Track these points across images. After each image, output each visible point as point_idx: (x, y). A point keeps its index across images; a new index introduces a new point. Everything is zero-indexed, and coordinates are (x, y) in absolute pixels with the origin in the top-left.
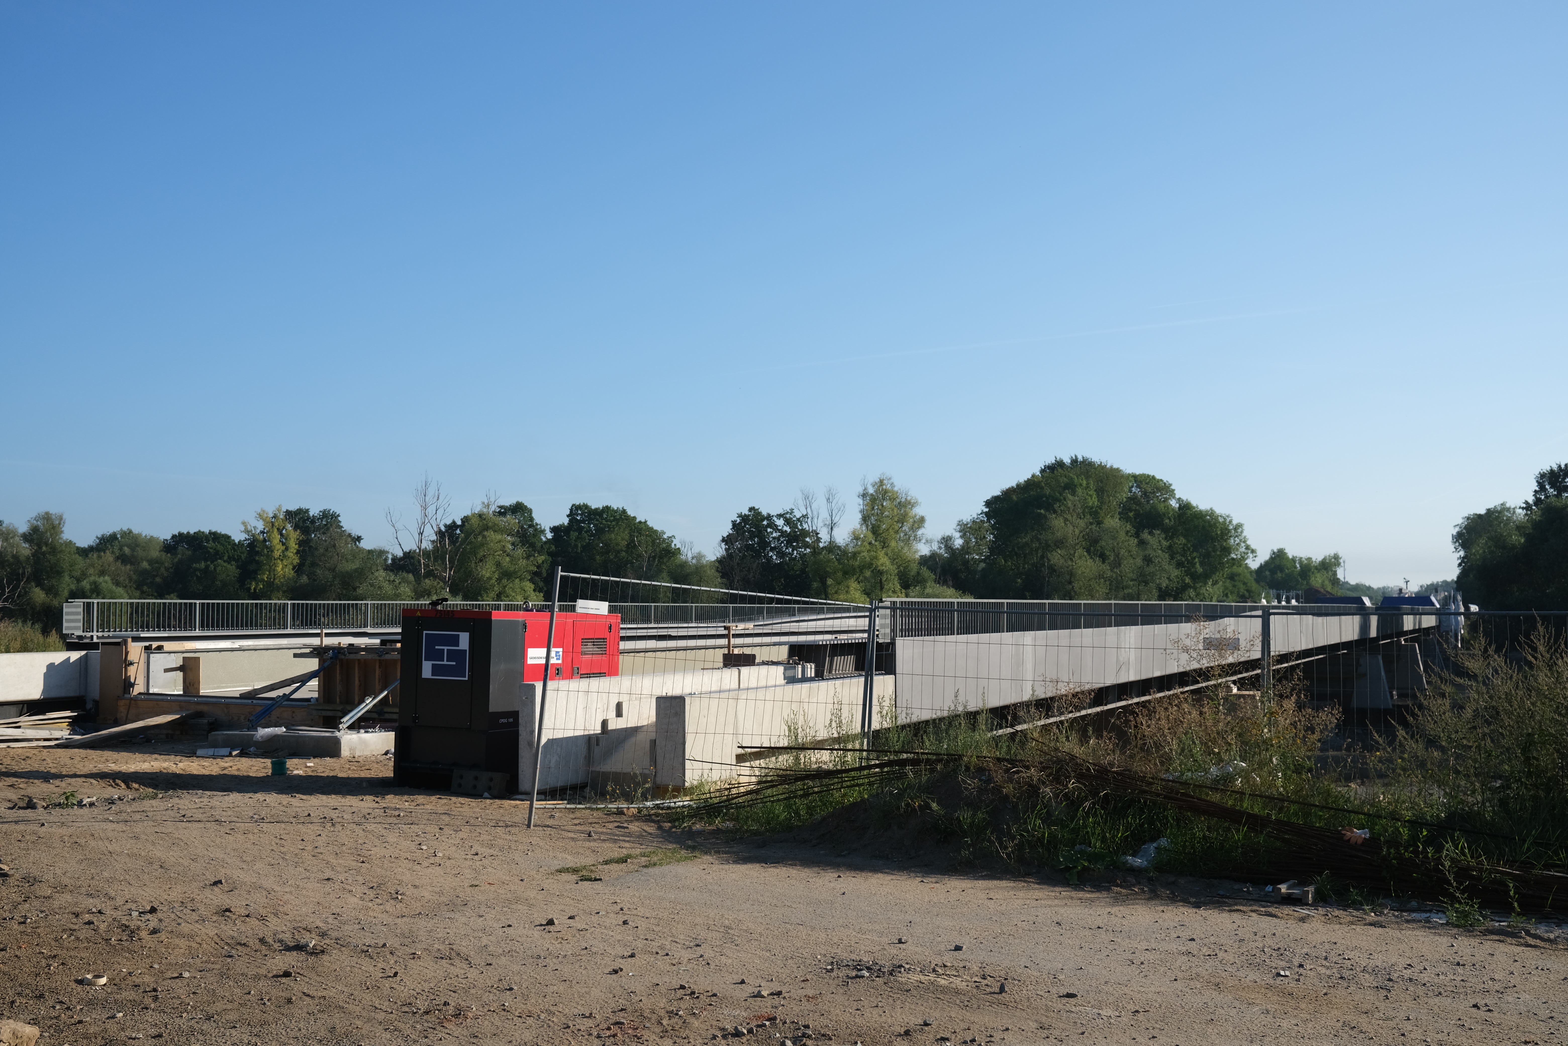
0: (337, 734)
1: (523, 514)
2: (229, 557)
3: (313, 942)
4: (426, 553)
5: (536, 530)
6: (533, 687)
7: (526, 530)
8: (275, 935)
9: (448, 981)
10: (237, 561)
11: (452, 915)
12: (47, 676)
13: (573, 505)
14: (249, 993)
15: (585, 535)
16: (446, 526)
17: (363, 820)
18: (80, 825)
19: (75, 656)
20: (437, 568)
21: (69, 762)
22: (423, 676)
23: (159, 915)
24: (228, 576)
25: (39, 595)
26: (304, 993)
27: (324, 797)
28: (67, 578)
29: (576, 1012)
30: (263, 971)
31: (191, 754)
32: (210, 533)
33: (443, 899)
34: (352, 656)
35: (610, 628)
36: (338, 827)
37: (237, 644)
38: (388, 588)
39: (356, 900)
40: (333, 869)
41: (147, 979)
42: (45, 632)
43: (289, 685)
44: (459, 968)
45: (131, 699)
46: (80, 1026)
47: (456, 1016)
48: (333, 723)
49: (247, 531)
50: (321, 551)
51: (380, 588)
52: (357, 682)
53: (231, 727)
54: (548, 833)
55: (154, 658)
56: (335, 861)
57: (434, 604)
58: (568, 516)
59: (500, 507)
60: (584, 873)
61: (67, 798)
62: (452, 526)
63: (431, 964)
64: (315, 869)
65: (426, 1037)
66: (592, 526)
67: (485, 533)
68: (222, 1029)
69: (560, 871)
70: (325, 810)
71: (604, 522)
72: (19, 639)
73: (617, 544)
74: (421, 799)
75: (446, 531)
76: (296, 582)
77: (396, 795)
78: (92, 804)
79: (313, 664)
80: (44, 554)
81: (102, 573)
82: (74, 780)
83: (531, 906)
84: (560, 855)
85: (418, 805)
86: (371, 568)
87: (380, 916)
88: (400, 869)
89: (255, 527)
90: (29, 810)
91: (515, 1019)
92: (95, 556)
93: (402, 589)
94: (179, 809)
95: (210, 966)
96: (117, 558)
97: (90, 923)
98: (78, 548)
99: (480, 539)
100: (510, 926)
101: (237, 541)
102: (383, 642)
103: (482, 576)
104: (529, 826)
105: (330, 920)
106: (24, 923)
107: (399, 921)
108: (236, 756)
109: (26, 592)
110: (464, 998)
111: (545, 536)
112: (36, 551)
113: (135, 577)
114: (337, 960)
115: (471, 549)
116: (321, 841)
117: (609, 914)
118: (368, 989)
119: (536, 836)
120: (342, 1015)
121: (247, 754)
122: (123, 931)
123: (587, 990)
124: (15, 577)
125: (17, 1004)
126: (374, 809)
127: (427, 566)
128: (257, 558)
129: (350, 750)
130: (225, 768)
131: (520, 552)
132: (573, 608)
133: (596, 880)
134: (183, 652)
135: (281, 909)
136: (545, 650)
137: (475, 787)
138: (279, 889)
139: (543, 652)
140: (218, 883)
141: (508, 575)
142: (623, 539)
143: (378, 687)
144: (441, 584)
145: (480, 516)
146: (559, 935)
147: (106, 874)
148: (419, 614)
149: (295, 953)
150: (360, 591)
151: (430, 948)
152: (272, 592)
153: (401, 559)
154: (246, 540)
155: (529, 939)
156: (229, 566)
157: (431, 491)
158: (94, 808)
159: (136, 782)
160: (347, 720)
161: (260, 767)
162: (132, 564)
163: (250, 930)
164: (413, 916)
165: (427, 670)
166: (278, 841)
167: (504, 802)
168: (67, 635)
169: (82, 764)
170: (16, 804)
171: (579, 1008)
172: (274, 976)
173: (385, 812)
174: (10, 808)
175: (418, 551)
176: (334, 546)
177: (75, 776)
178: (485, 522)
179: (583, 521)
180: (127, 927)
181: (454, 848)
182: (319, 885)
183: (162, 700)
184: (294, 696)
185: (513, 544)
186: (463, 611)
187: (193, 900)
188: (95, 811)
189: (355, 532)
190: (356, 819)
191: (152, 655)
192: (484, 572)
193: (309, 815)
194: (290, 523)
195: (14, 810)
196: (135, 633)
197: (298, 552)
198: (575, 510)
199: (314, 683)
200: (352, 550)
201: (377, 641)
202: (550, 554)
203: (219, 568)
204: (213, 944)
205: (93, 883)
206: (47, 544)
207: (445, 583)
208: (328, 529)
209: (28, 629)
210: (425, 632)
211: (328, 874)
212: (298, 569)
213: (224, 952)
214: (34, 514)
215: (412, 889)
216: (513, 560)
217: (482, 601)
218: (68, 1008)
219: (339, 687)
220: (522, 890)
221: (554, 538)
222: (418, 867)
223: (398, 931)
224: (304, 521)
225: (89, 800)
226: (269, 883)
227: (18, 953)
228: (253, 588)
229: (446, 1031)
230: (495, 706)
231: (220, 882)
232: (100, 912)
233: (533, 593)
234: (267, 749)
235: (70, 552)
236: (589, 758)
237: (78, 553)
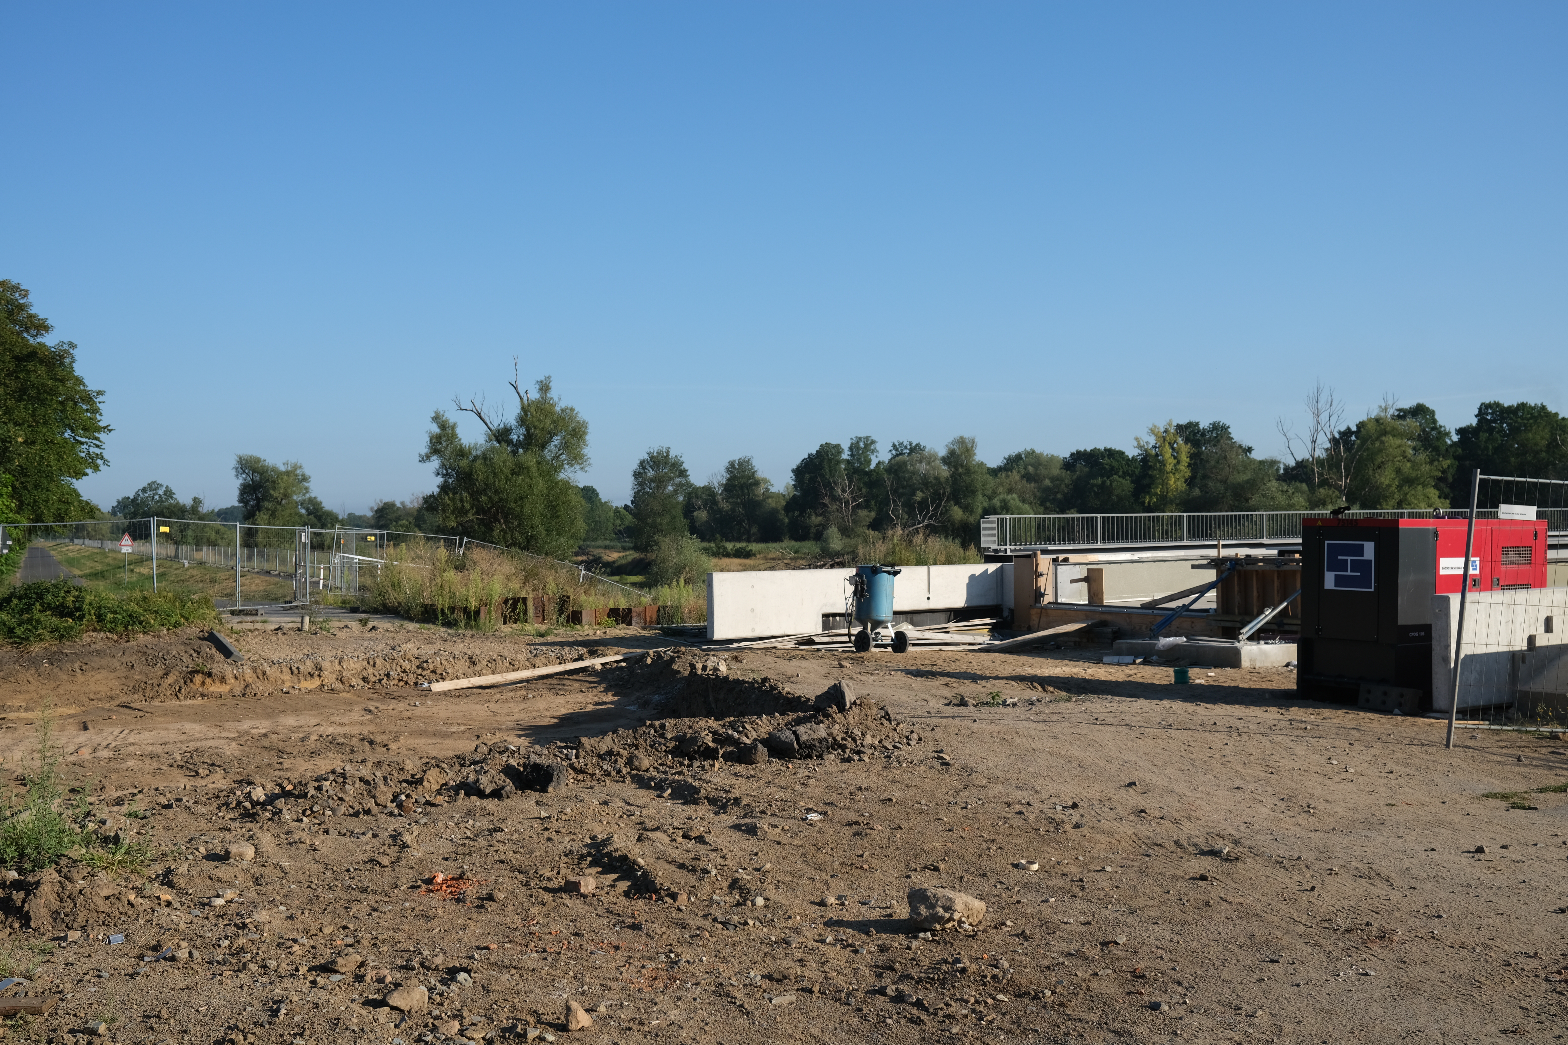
0: (1237, 645)
1: (1425, 416)
2: (1123, 472)
3: (1227, 849)
4: (1320, 462)
5: (1440, 432)
6: (1447, 599)
7: (1428, 433)
8: (1189, 838)
9: (1369, 900)
10: (1131, 476)
11: (1369, 833)
12: (969, 586)
13: (1482, 404)
14: (1168, 892)
15: (1498, 435)
16: (1340, 433)
17: (1269, 731)
18: (1006, 722)
19: (992, 567)
20: (1332, 476)
21: (991, 665)
22: (1326, 587)
23: (1081, 810)
24: (1123, 490)
25: (957, 513)
26: (1221, 898)
27: (1228, 707)
28: (980, 497)
29: (1517, 949)
30: (1180, 873)
31: (1098, 661)
32: (1106, 450)
33: (1357, 816)
34: (1250, 567)
35: (1536, 535)
36: (1245, 737)
37: (1137, 556)
38: (1281, 499)
39: (1266, 811)
40: (1242, 779)
41: (1074, 869)
42: (965, 546)
43: (1188, 596)
44: (1379, 889)
45: (1042, 608)
46: (1018, 906)
47: (1381, 938)
48: (1232, 633)
49: (1140, 447)
50: (1213, 463)
51: (1273, 498)
52: (1255, 593)
53: (1133, 636)
54: (1470, 754)
55: (1062, 569)
56: (1243, 771)
57: (1335, 512)
58: (1476, 416)
59: (1400, 410)
60: (1515, 800)
61: (993, 698)
62: (1348, 433)
63: (1350, 881)
64: (1224, 777)
65: (1350, 956)
66: (1505, 425)
67: (1384, 438)
68: (1145, 924)
69: (1487, 796)
70: (1230, 719)
71: (1519, 420)
72: (944, 553)
73: (1536, 444)
74: (1327, 712)
75: (1341, 438)
76: (1188, 495)
77: (1300, 707)
78: (1014, 705)
79: (1211, 575)
80: (960, 475)
81: (1010, 491)
82: (997, 681)
83: (1456, 830)
84: (1486, 779)
85: (1324, 718)
86: (1263, 479)
87: (1292, 828)
88: (1310, 783)
89: (1147, 443)
90: (962, 707)
91: (1446, 948)
92: (1004, 475)
93: (1296, 499)
94: (1092, 712)
95: (1129, 862)
96: (1023, 477)
97: (1020, 813)
98: (988, 469)
99: (1377, 444)
100: (1433, 850)
101: (1130, 457)
102: (1281, 553)
103: (1381, 483)
104: (1447, 746)
105: (1242, 828)
106: (966, 808)
107: (1312, 835)
108: (1140, 664)
109: (947, 510)
110: (1388, 920)
111: (1450, 439)
112: (954, 472)
113: (1038, 494)
114: (1250, 868)
115: (1368, 455)
116: (1228, 750)
117: (1549, 848)
118: (1285, 900)
119: (1456, 757)
120: (1261, 924)
121: (1150, 662)
122: (1050, 823)
123: (1529, 927)
124: (937, 497)
125: (966, 880)
126: (1279, 720)
127: (1320, 475)
128: (1150, 473)
129: (1251, 660)
130: (1130, 676)
131: (1422, 456)
132: (1495, 515)
133: (1530, 808)
134: (1087, 564)
135: (1193, 813)
136: (1463, 559)
137: (1384, 702)
138: (1190, 794)
139: (1461, 561)
140: (1132, 784)
141: (1409, 481)
142: (1542, 438)
143: (1277, 598)
144: (1337, 493)
145: (1377, 420)
146: (1490, 864)
147: (1031, 769)
148: (1320, 523)
149: (1209, 858)
150: (1252, 502)
151: (1348, 865)
152: (1165, 505)
153: (1293, 469)
154: (1139, 455)
155: (1456, 866)
156: (1124, 481)
157: (1323, 398)
158: (1016, 708)
159: (1051, 686)
160: (1247, 631)
161: (1163, 675)
162: (1036, 481)
163: (1165, 831)
164: (1327, 831)
165: (1329, 581)
166: (1186, 748)
167: (1416, 719)
168: (985, 549)
169: (1002, 667)
170: (951, 702)
171: (1521, 945)
172: (1191, 879)
173: (1291, 724)
174: (946, 705)
175: (1311, 459)
176: (1225, 458)
177: (997, 678)
178: (1383, 427)
179: (1494, 421)
180: (1053, 819)
181: (1366, 765)
182: (1229, 793)
183: (1069, 610)
184: (1193, 607)
185: (1414, 449)
186: (1366, 519)
187: (1110, 799)
188: (1018, 711)
189: (1246, 443)
190: (1262, 730)
191: (1059, 567)
192: (1383, 479)
193: (1215, 724)
194: (1181, 436)
195: (950, 707)
196: (1043, 547)
197: (1189, 465)
198: (1484, 409)
199: (1212, 594)
200: (1243, 461)
201: (1275, 552)
202: (1456, 458)
203: (1115, 484)
204: (1131, 842)
205: (1021, 776)
206: (962, 466)
207: (1341, 491)
208: (1218, 441)
209: (949, 543)
210: (1326, 542)
211: (1238, 782)
212: (1190, 482)
213: (1142, 851)
214: (951, 439)
215: (1324, 803)
216: (1415, 465)
217: (1382, 509)
218: (1007, 889)
219: (1237, 598)
220: (1445, 813)
221: (1460, 440)
222: (1329, 781)
223: (1313, 845)
224: (1195, 434)
225: (1012, 700)
226: (1181, 788)
227: (962, 835)
228: (1147, 501)
229: (1371, 952)
230: (1405, 617)
231: (1134, 784)
232: (1028, 804)
233: (1438, 500)
234: (1168, 658)
235: (982, 473)
236: (1514, 676)
237: (989, 473)
